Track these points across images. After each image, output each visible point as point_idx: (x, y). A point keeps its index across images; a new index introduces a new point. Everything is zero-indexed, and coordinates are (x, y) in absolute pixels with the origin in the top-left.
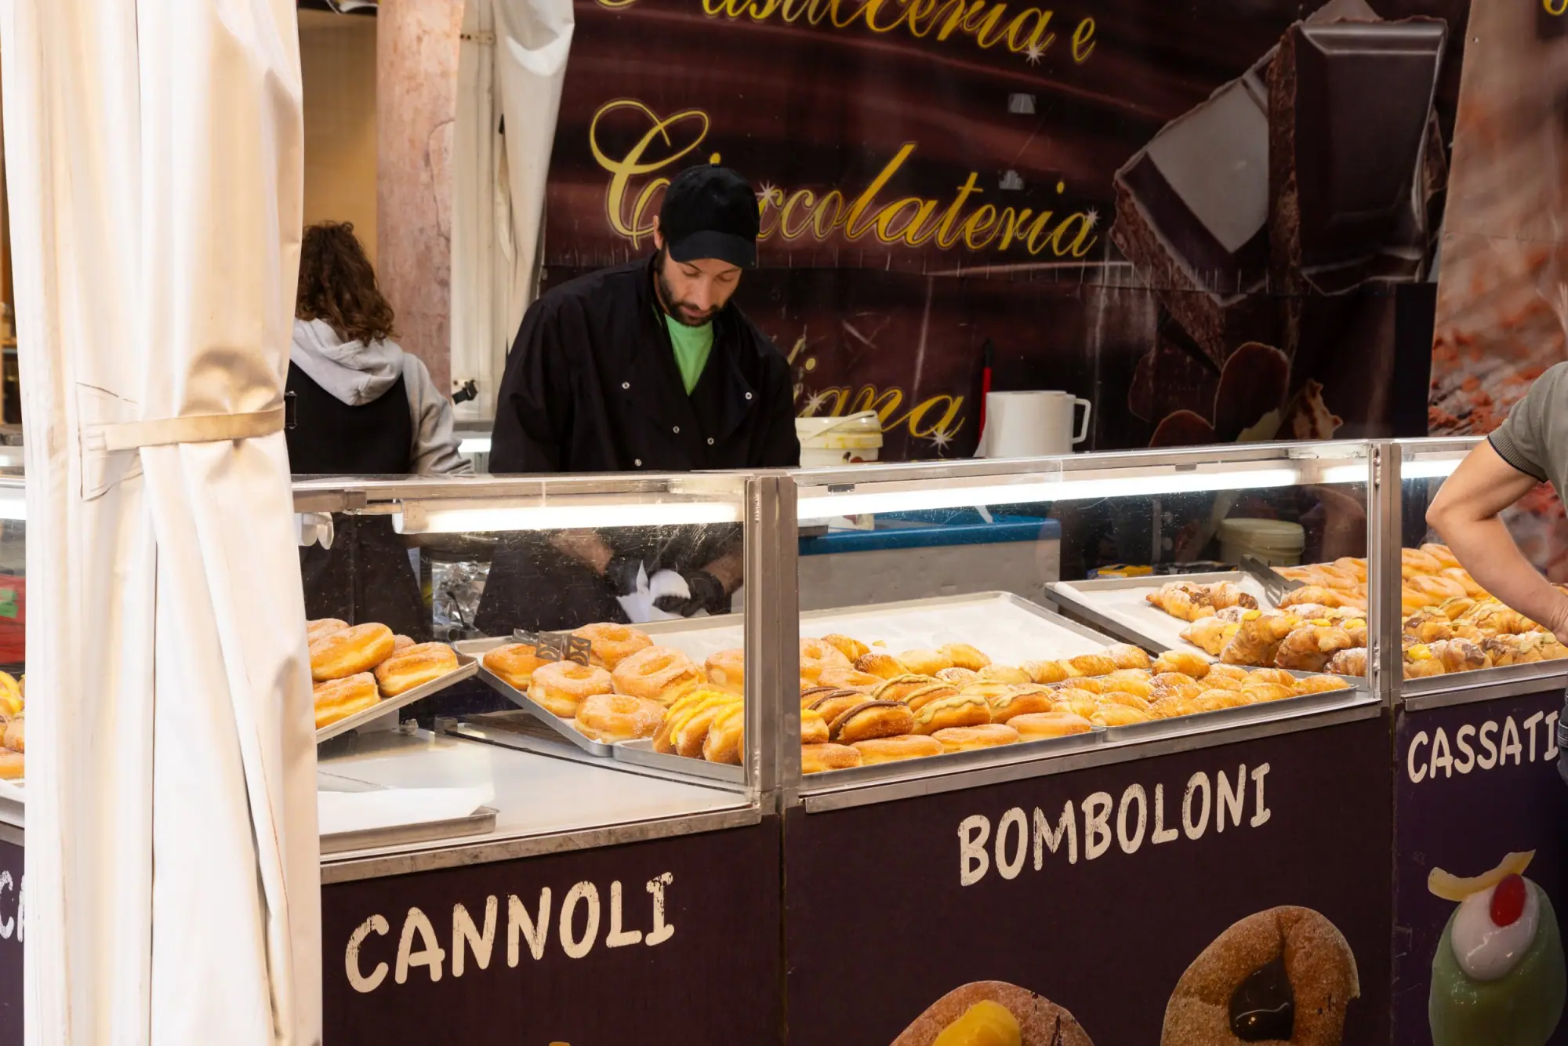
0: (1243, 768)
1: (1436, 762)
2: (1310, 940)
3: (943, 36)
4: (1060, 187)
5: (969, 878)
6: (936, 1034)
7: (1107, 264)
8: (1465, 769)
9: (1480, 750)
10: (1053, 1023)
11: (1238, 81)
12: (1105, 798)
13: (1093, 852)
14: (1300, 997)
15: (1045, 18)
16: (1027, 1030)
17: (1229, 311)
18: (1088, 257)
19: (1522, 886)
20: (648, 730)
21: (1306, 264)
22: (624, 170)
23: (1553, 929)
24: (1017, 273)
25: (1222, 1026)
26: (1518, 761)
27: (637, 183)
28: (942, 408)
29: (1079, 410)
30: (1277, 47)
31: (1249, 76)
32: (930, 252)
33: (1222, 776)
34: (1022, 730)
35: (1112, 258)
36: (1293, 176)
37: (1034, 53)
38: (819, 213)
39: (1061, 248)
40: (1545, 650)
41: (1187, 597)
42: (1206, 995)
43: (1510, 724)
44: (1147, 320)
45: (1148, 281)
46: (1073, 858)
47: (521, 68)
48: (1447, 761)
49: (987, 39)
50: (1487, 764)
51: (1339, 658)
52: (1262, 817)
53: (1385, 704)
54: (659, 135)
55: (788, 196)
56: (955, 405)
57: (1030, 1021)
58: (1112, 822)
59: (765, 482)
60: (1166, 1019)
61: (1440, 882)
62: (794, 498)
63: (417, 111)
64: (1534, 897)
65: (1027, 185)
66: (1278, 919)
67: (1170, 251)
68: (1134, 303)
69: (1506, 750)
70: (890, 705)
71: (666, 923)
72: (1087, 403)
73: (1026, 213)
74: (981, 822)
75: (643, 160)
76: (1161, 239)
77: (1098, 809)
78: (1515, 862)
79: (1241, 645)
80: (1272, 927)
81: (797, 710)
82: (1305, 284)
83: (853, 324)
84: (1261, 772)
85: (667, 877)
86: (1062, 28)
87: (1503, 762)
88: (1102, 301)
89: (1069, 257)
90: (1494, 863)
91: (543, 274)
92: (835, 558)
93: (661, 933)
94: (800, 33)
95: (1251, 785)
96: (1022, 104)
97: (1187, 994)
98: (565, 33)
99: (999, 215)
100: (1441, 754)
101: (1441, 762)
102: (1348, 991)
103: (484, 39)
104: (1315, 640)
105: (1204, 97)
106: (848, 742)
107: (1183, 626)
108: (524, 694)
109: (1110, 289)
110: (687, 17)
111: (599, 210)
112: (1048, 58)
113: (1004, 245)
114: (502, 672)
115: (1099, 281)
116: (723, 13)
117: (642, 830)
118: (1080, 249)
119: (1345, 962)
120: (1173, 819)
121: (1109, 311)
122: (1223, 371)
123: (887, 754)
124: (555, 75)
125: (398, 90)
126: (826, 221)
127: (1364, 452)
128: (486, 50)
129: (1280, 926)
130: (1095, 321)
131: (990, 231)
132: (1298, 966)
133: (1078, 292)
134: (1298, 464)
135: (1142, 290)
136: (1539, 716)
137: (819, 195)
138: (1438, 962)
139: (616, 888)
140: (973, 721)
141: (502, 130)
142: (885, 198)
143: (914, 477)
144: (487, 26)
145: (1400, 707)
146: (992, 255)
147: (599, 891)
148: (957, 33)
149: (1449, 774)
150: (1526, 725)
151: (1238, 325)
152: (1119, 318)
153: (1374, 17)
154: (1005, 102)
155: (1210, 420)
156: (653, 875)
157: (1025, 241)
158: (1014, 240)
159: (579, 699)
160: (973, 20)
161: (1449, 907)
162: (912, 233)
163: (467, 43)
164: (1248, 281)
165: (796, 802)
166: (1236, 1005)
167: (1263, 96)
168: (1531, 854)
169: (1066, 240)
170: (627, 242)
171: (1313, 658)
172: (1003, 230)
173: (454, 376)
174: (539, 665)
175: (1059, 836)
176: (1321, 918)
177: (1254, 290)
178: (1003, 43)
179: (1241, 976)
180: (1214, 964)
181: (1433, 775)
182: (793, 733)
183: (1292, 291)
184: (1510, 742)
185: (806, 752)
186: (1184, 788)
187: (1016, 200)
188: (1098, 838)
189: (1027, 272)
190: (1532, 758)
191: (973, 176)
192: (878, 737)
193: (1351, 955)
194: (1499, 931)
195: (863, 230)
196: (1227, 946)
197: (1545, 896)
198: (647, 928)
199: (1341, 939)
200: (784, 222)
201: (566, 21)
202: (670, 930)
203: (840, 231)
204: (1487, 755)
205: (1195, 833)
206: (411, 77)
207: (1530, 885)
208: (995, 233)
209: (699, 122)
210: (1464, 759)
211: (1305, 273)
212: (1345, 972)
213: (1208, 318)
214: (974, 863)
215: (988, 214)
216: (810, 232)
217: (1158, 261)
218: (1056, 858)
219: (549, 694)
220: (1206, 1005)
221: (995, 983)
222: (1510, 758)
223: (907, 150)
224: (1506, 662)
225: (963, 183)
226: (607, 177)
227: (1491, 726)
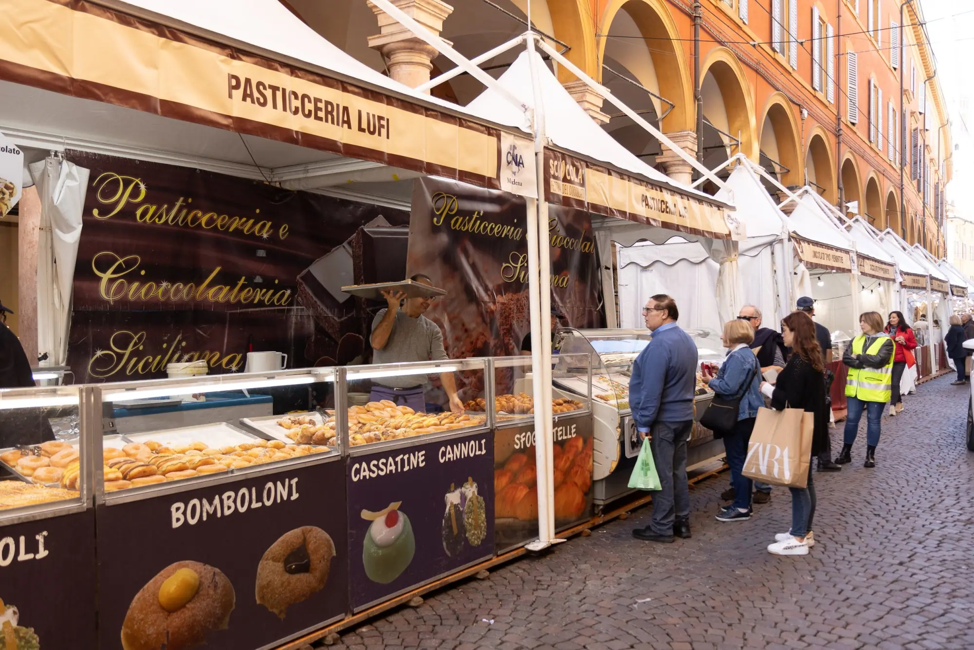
0: (287, 480)
1: (362, 474)
2: (315, 537)
3: (231, 230)
4: (277, 282)
5: (175, 525)
6: (163, 582)
7: (295, 307)
8: (374, 475)
9: (379, 468)
10: (212, 573)
11: (341, 246)
12: (232, 494)
13: (227, 512)
14: (312, 557)
15: (269, 224)
16: (201, 577)
17: (341, 323)
18: (288, 305)
19: (397, 513)
20: (58, 480)
21: (368, 307)
22: (106, 276)
23: (409, 527)
24: (260, 311)
25: (281, 569)
26: (394, 472)
27: (111, 281)
28: (234, 358)
29: (283, 358)
30: (355, 234)
31: (345, 244)
32: (228, 304)
33: (279, 483)
34: (200, 471)
35: (297, 306)
36: (362, 278)
37: (265, 236)
38: (185, 291)
39: (277, 302)
40: (406, 434)
41: (290, 421)
42: (274, 559)
43: (391, 459)
44: (311, 326)
45: (311, 313)
46: (219, 515)
47: (60, 239)
48: (367, 473)
49: (248, 231)
50: (382, 473)
51: (331, 440)
52: (295, 496)
53: (343, 455)
54: (120, 265)
55: (172, 285)
56: (239, 357)
57: (202, 574)
58: (235, 501)
59: (87, 389)
60: (259, 569)
61: (366, 514)
62: (100, 394)
63: (33, 255)
64: (402, 517)
65: (264, 280)
66: (303, 531)
67: (319, 303)
68: (306, 321)
69: (389, 468)
70: (147, 465)
71: (45, 549)
72: (286, 355)
73: (264, 290)
74: (181, 505)
75: (114, 273)
76: (315, 299)
77: (229, 498)
78: (394, 505)
79: (302, 437)
80: (300, 534)
81: (102, 469)
82: (368, 313)
83: (200, 329)
84: (294, 481)
85: (45, 533)
86: (275, 227)
87: (388, 472)
88: (294, 320)
89: (281, 305)
90: (386, 507)
91: (73, 314)
92: (185, 413)
93: (43, 553)
94: (176, 228)
95: (290, 486)
96: (261, 253)
97: (267, 559)
98: (80, 227)
99: (254, 291)
100: (364, 471)
101: (364, 474)
102: (332, 554)
103: (47, 229)
104: (324, 435)
105: (329, 251)
106: (130, 479)
107: (287, 432)
108: (14, 469)
109: (297, 316)
110: (131, 223)
111: (97, 291)
112: (270, 238)
113: (256, 301)
114: (6, 461)
115: (292, 313)
116: (145, 221)
117: (33, 517)
118: (285, 302)
119: (331, 545)
120: (259, 499)
121: (296, 324)
122: (340, 343)
123: (143, 483)
124: (75, 242)
125: (25, 247)
126: (188, 294)
127: (333, 371)
128: (49, 234)
129: (303, 533)
130: (291, 327)
131: (249, 297)
132: (311, 547)
133: (284, 317)
134: (315, 375)
135: (309, 316)
136: (401, 456)
137: (185, 285)
138: (366, 542)
139: (22, 539)
140: (181, 469)
141: (55, 262)
142: (210, 285)
143: (152, 385)
144: (48, 225)
145: (348, 456)
146: (251, 304)
147: (14, 540)
148: (236, 229)
149: (368, 477)
150: (397, 459)
151: (344, 327)
152: (300, 326)
153: (389, 225)
154: (255, 253)
155: (335, 359)
156: (38, 533)
157: (264, 300)
158: (260, 300)
159: (34, 469)
160: (242, 225)
161: (369, 523)
162: (221, 297)
163: (42, 231)
164: (347, 313)
165: (101, 502)
166: (287, 562)
167: (350, 251)
168: (401, 502)
169: (279, 300)
170: (108, 302)
171: (323, 441)
172: (255, 296)
173: (39, 351)
174: (21, 457)
175: (213, 508)
176: (320, 530)
177: (350, 315)
178: (253, 233)
179: (289, 552)
180: (278, 548)
181: (362, 478)
182: (100, 477)
183: (364, 316)
184: (391, 465)
185: (106, 484)
186: (264, 488)
187: (261, 286)
188: (229, 508)
189: (265, 311)
190: (399, 470)
191: (243, 278)
192: (142, 477)
193: (332, 542)
194: (388, 529)
195: (203, 297)
196: (283, 541)
197: (406, 516)
198: (36, 551)
199: (328, 536)
200: (171, 295)
201: (80, 224)
202: (47, 552)
203: (194, 298)
204: (382, 470)
205: (268, 504)
206: (30, 243)
207: (400, 513)
208: (252, 297)
209: (136, 260)
210: (373, 472)
211: (368, 310)
212: (330, 547)
213: (333, 325)
214: (178, 520)
215: (249, 291)
216: (182, 298)
217: (314, 306)
218: (212, 516)
219: (23, 468)
220: (275, 563)
221: (187, 562)
222: (391, 471)
223: (218, 269)
224: (390, 439)
225: (240, 280)
226: (99, 279)
227: (384, 460)
